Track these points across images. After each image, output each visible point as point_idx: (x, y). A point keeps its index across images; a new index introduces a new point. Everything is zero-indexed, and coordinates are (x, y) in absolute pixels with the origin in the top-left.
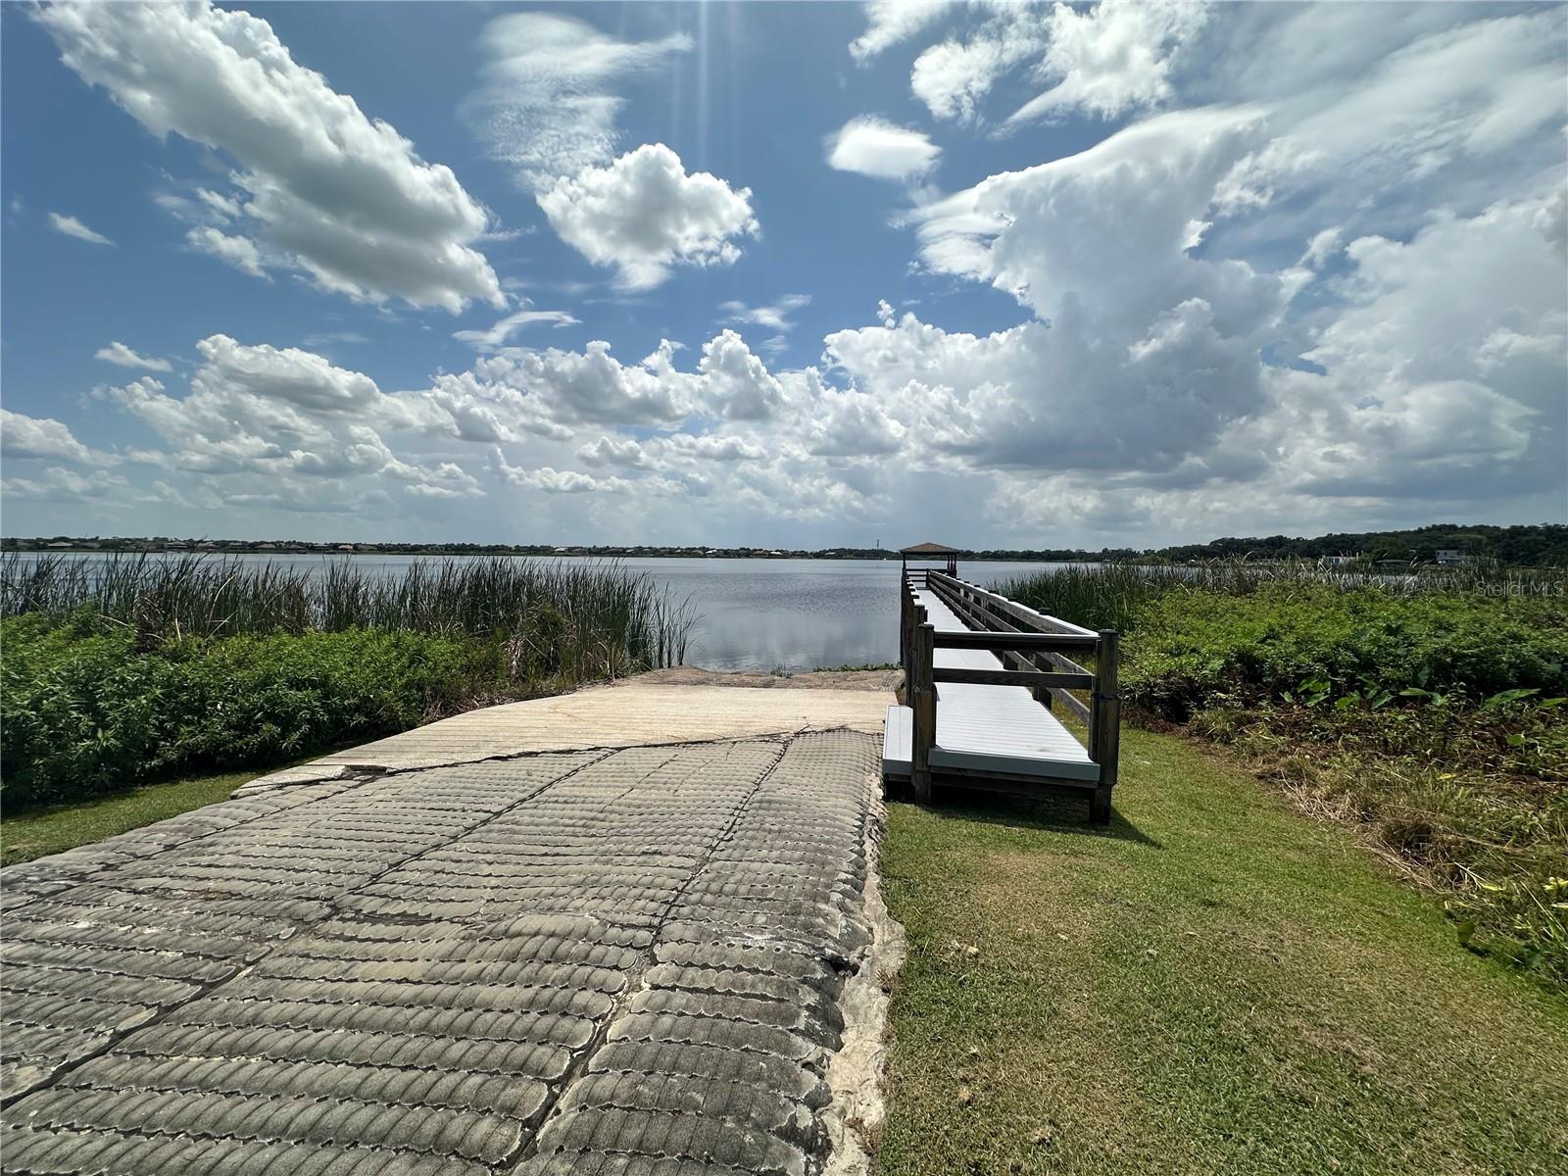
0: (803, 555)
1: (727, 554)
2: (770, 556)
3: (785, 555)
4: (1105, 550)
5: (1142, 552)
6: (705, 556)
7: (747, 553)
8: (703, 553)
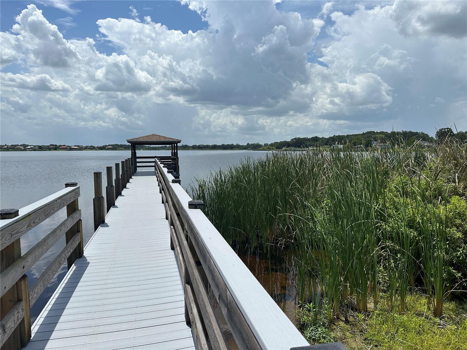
0: (92, 148)
1: (41, 148)
2: (71, 149)
3: (80, 148)
4: (248, 144)
5: (263, 145)
6: (25, 150)
7: (56, 148)
8: (25, 148)
